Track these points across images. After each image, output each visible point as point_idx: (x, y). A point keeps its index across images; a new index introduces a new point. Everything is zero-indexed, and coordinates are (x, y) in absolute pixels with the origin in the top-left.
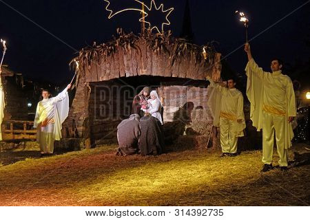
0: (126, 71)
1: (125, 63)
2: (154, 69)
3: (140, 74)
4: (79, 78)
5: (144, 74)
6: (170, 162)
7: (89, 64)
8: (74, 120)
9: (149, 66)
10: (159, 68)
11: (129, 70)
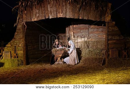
0: (50, 15)
1: (49, 9)
2: (68, 13)
3: (59, 16)
4: (19, 19)
5: (61, 16)
6: (78, 75)
7: (26, 10)
8: (15, 46)
9: (64, 12)
10: (71, 13)
11: (51, 14)
